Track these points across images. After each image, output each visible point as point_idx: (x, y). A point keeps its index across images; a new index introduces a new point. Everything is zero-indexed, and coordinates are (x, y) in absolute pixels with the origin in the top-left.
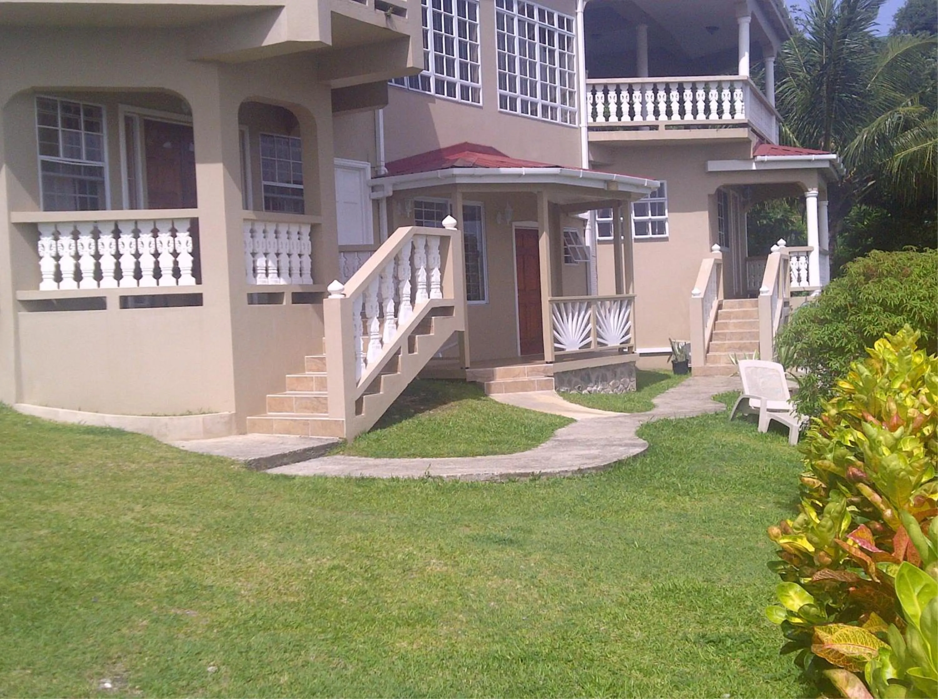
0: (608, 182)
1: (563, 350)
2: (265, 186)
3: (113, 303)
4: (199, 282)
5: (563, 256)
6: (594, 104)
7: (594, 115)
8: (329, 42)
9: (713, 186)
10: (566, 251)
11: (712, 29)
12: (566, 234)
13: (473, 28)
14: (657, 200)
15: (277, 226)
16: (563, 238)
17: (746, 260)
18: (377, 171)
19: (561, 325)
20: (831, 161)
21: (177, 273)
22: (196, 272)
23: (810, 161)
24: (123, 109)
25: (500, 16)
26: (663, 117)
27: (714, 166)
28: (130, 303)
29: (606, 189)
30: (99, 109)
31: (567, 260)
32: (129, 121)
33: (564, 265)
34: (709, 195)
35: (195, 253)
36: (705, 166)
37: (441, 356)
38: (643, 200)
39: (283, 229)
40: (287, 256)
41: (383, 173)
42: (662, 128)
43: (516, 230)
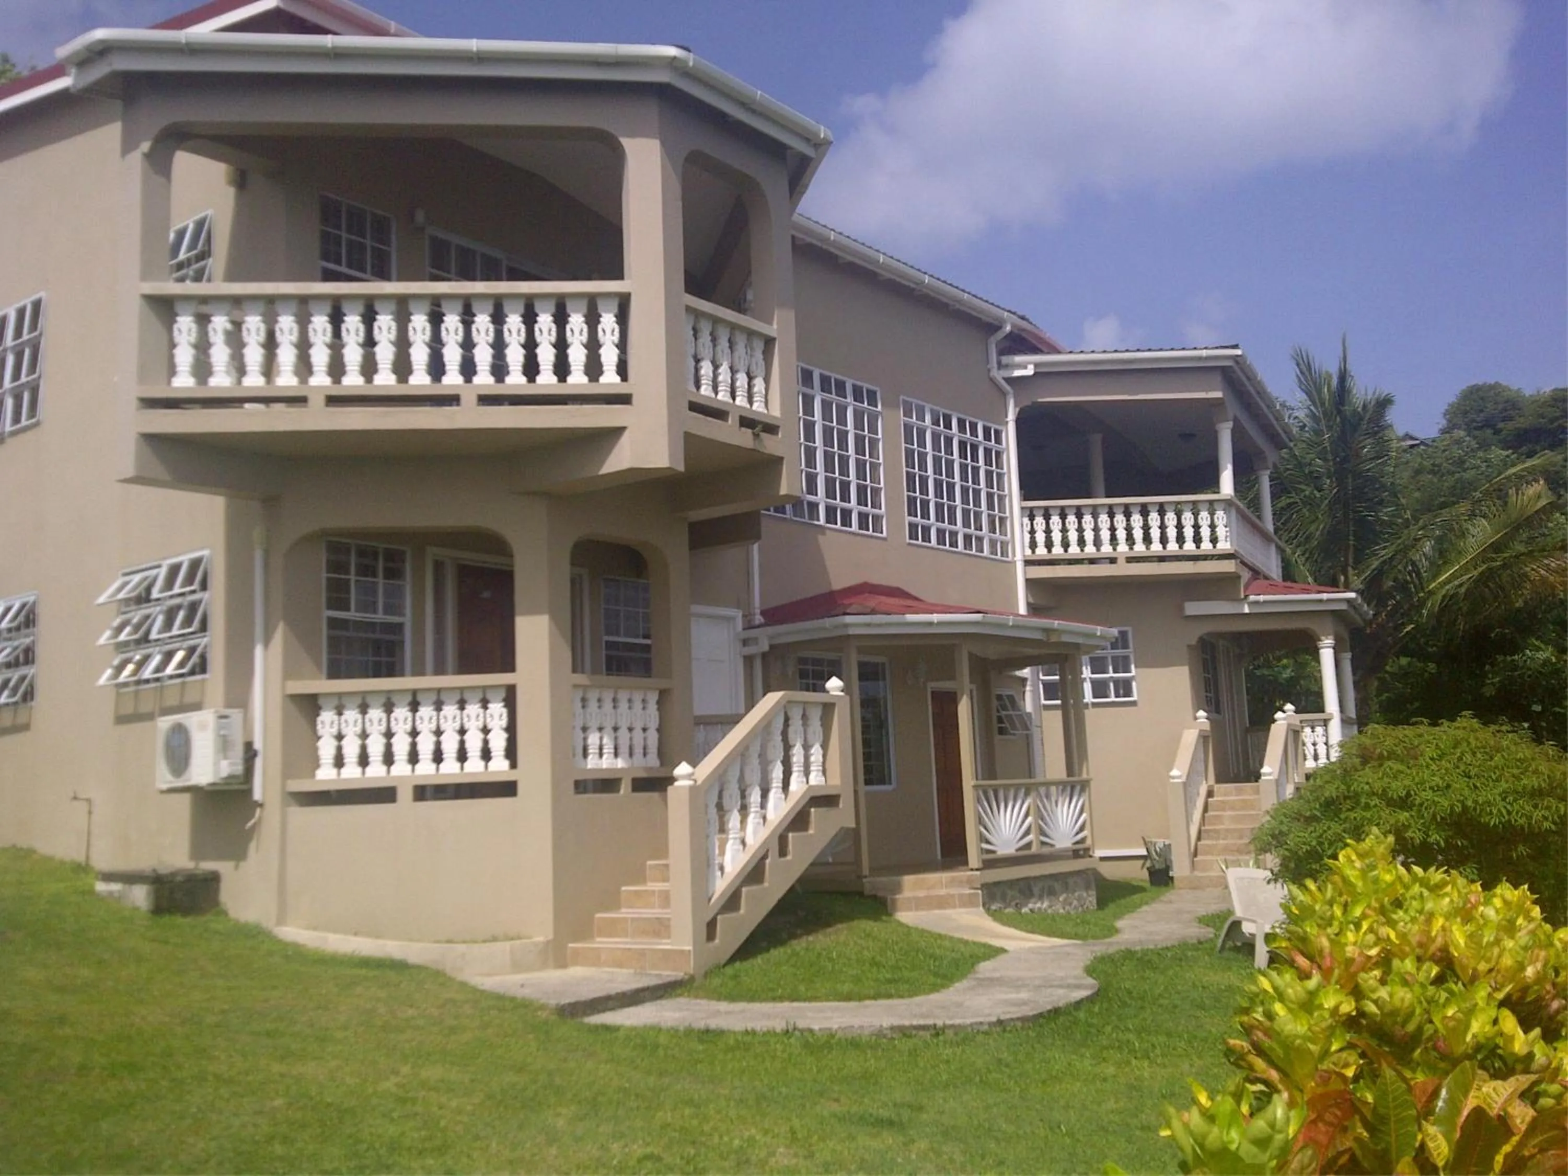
0: (1047, 631)
1: (993, 852)
2: (607, 642)
3: (405, 794)
4: (513, 765)
5: (995, 725)
6: (1032, 532)
7: (1033, 545)
8: (681, 468)
9: (1194, 634)
10: (1000, 720)
11: (1187, 436)
12: (999, 697)
13: (873, 443)
14: (1120, 652)
15: (616, 693)
16: (995, 703)
17: (1247, 731)
18: (749, 621)
19: (989, 819)
20: (1348, 601)
21: (486, 755)
22: (511, 753)
23: (1321, 601)
24: (432, 552)
25: (908, 429)
26: (1123, 547)
27: (1193, 608)
28: (428, 793)
29: (1045, 639)
30: (404, 552)
31: (1002, 731)
32: (439, 566)
33: (998, 737)
34: (1189, 646)
35: (511, 729)
36: (1181, 609)
37: (830, 860)
38: (1099, 653)
39: (623, 696)
40: (627, 731)
41: (757, 622)
42: (1122, 561)
43: (933, 692)
